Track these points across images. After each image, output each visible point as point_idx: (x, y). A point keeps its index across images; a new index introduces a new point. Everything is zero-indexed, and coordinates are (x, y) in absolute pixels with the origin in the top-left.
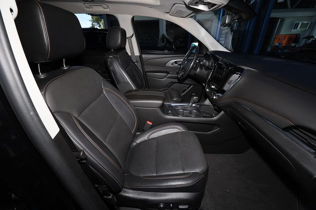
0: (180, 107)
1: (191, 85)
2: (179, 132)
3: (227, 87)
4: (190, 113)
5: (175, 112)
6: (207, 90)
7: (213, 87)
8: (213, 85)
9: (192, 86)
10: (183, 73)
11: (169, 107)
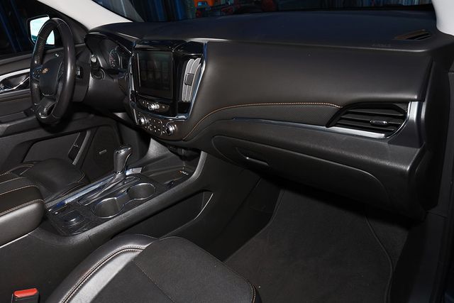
0: (96, 196)
1: (83, 132)
2: (135, 259)
3: (187, 94)
4: (132, 194)
5: (91, 214)
6: (143, 121)
7: (154, 107)
8: (153, 102)
9: (88, 133)
10: (50, 104)
11: (63, 211)
